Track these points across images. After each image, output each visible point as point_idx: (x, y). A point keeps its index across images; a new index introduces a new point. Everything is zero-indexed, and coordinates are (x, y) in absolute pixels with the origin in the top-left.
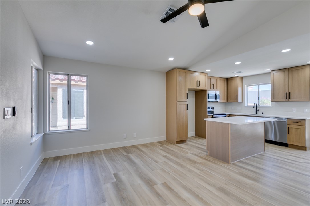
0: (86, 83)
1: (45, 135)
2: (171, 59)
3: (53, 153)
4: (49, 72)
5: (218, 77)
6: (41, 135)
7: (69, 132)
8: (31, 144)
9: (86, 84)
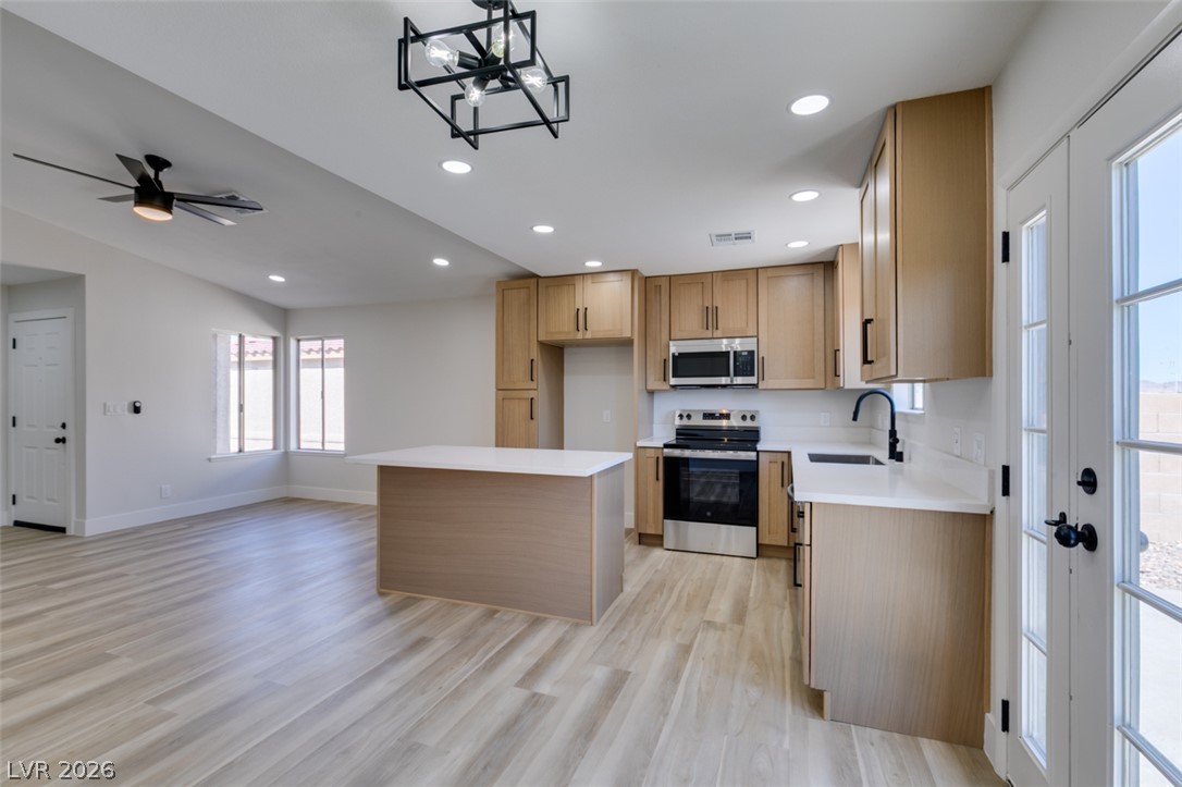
0: (342, 352)
1: (286, 454)
2: (441, 262)
3: (298, 491)
4: (300, 337)
5: (757, 269)
6: (282, 450)
7: (323, 455)
8: (209, 460)
9: (341, 355)
